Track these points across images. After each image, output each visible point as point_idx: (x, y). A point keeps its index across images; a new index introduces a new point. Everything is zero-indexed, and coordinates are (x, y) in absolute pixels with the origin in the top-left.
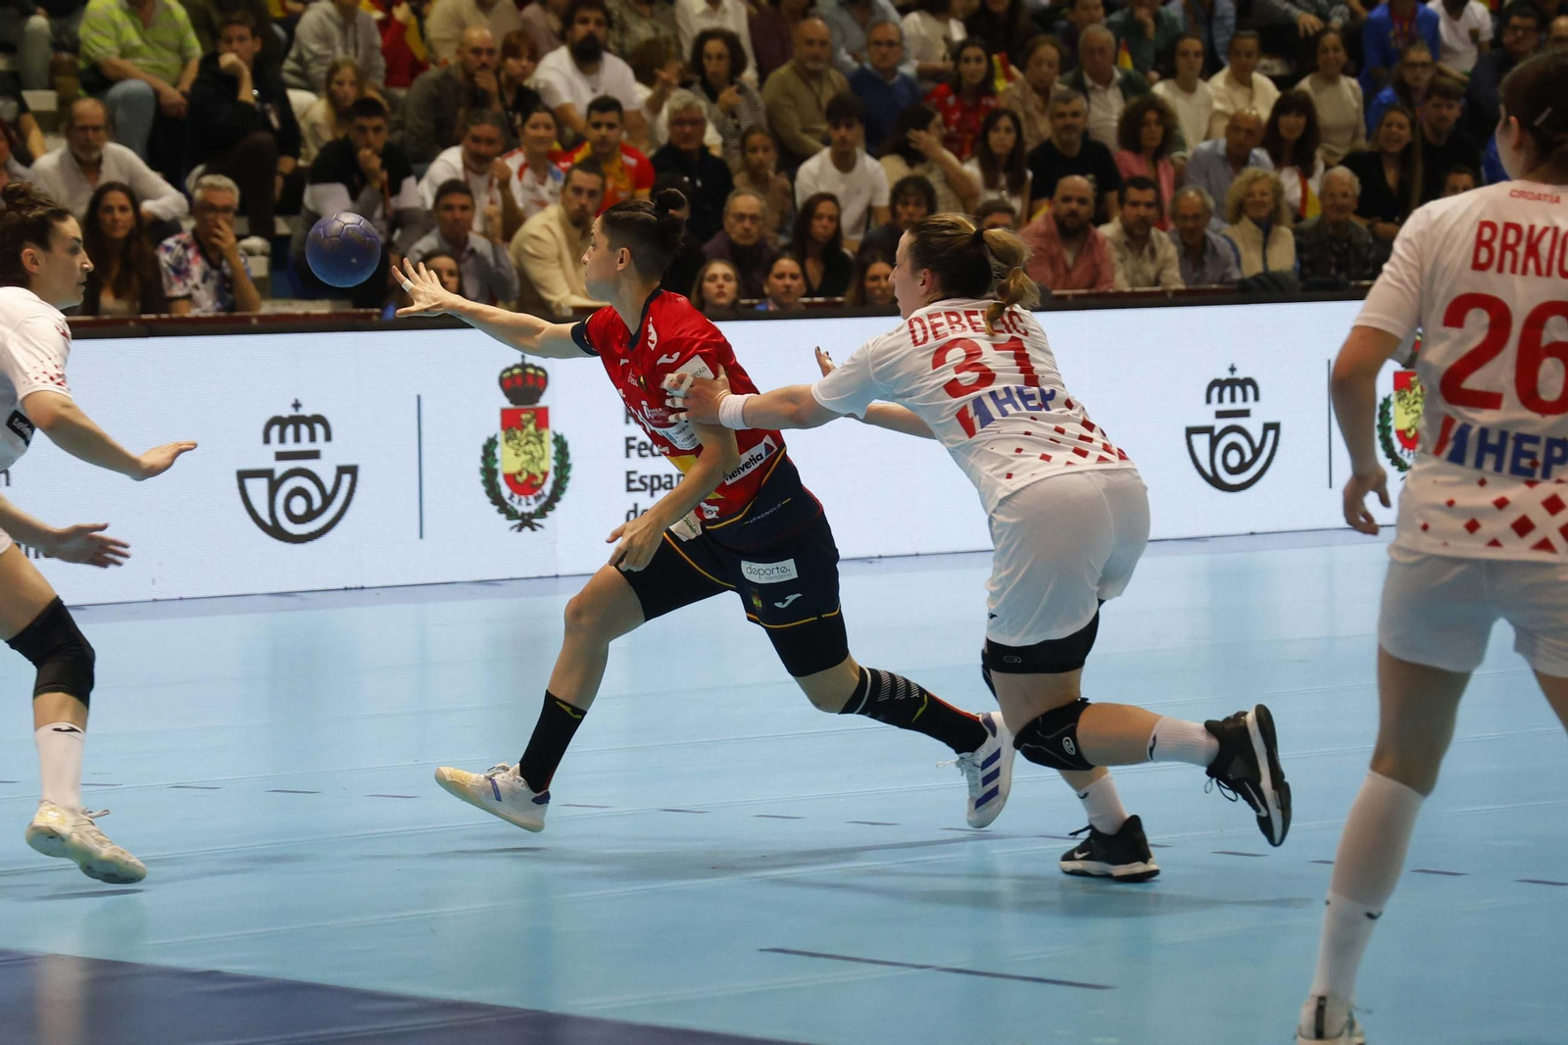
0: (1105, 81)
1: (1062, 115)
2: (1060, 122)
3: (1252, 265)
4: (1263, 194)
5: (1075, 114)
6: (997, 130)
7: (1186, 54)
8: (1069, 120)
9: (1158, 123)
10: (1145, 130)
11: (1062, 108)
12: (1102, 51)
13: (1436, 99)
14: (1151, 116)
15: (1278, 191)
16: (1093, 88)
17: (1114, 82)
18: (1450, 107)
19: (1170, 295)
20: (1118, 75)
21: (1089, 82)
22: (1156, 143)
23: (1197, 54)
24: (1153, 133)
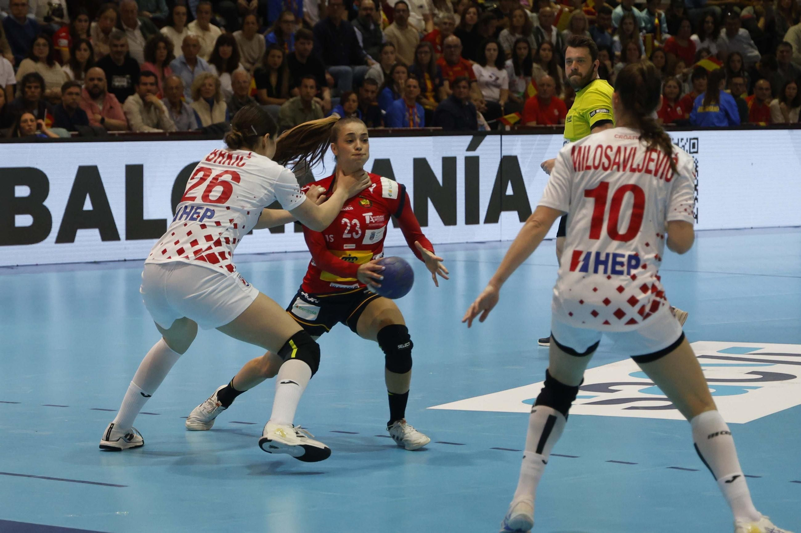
0: (134, 26)
1: (116, 46)
2: (115, 49)
3: (207, 121)
4: (210, 85)
5: (122, 46)
6: (80, 50)
7: (178, 14)
8: (119, 49)
9: (165, 48)
10: (158, 52)
11: (116, 42)
12: (132, 11)
13: (302, 40)
14: (162, 44)
15: (218, 84)
16: (127, 30)
17: (138, 27)
18: (309, 44)
19: (168, 135)
20: (140, 23)
21: (125, 27)
22: (163, 59)
23: (184, 14)
24: (162, 53)
